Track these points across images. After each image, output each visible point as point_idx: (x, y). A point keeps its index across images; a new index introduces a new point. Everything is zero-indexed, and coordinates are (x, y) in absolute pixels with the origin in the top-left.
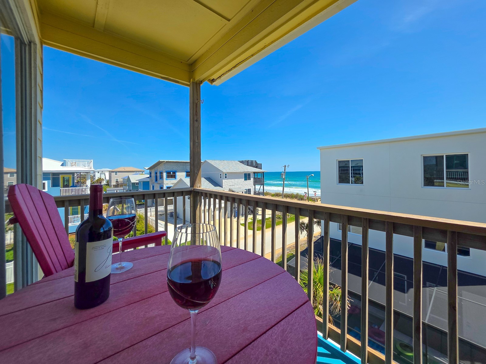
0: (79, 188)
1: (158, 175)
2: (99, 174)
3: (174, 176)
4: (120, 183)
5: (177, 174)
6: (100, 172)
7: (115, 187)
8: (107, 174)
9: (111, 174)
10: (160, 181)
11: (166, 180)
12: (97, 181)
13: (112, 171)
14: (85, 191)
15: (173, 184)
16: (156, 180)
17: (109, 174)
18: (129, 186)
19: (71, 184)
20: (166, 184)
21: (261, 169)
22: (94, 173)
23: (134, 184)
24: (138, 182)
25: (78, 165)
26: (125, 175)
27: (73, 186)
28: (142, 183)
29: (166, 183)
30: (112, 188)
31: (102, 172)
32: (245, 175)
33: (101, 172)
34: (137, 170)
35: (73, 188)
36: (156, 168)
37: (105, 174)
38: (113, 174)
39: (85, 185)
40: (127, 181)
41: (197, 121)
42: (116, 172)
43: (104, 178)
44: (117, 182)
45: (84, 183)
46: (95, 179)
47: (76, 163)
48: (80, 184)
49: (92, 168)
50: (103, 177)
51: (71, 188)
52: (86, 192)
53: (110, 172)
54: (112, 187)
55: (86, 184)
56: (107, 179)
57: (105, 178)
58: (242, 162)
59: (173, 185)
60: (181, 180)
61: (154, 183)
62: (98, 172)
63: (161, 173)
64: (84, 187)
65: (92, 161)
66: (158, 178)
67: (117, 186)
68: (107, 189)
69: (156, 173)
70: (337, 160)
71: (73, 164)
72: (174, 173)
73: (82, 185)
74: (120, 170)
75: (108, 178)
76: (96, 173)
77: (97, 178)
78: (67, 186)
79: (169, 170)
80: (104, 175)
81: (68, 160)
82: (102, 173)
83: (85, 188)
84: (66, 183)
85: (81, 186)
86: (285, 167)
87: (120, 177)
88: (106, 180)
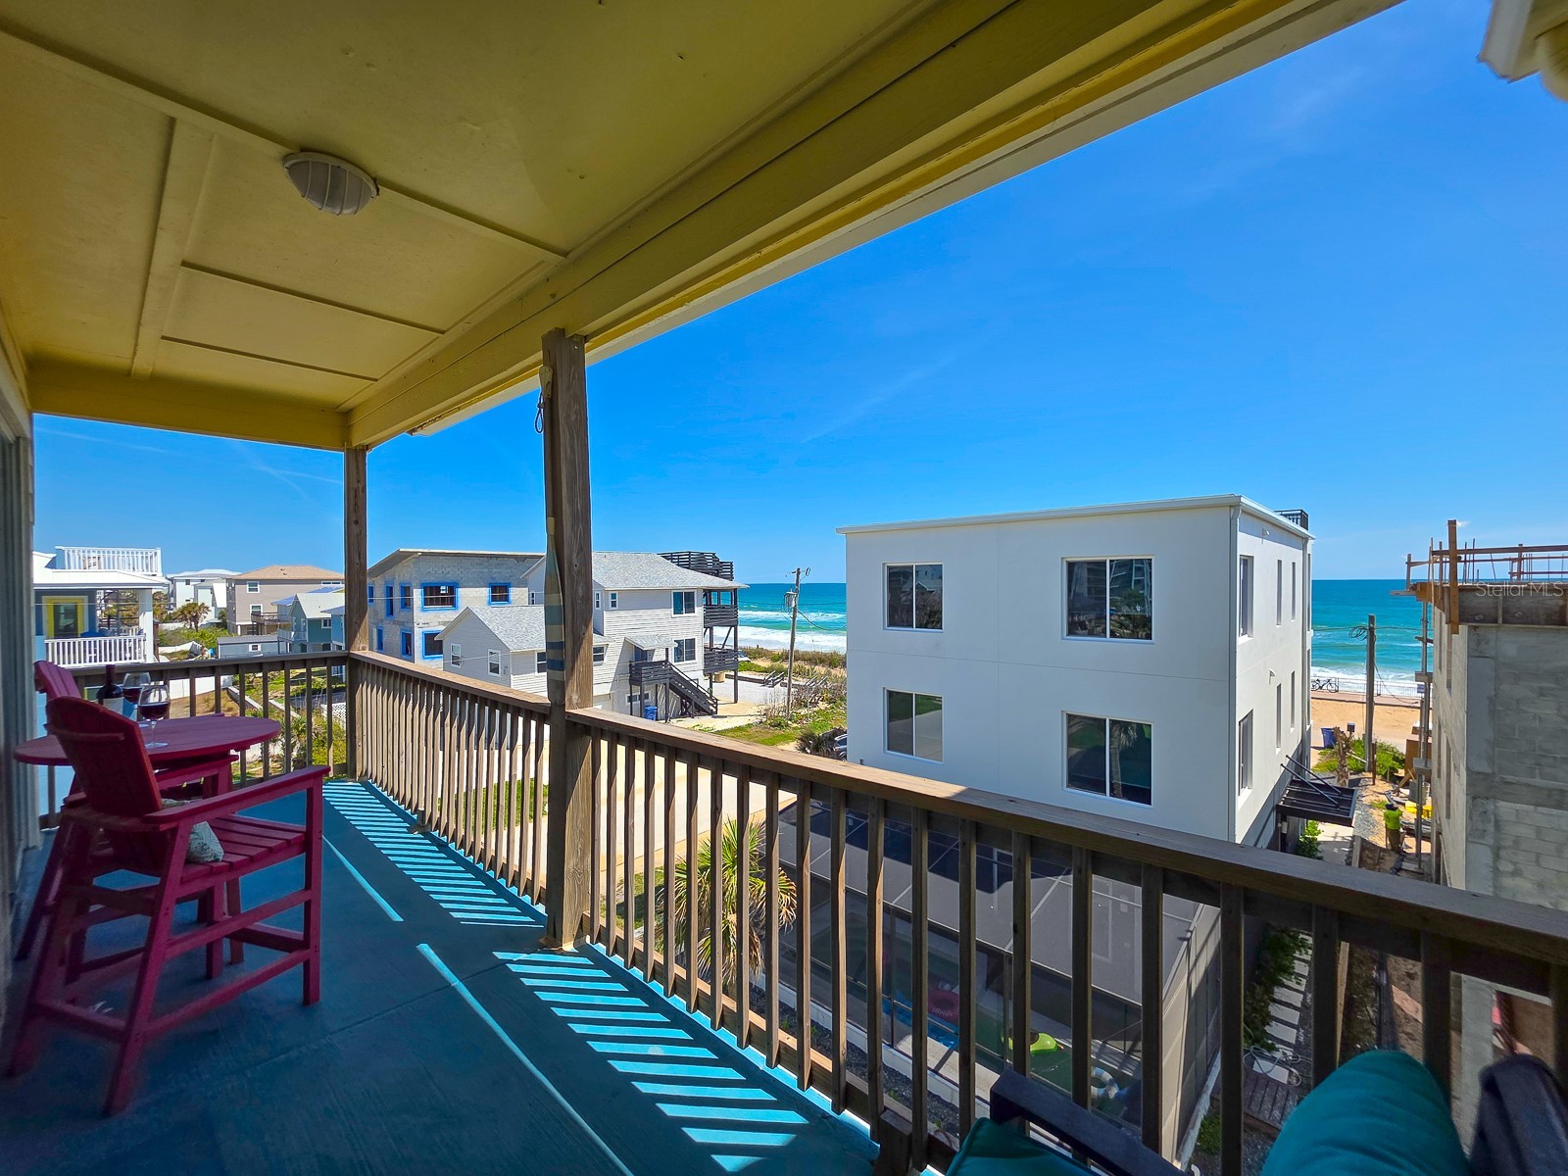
0: (113, 638)
1: (397, 596)
2: (191, 588)
3: (450, 600)
4: (267, 618)
5: (461, 592)
6: (193, 581)
7: (249, 633)
8: (221, 590)
9: (234, 589)
10: (402, 614)
11: (423, 610)
12: (182, 612)
13: (239, 578)
14: (135, 648)
15: (444, 623)
16: (391, 612)
17: (228, 588)
18: (298, 630)
19: (83, 625)
20: (421, 625)
21: (731, 578)
22: (171, 587)
23: (315, 623)
24: (329, 616)
25: (109, 566)
26: (285, 593)
27: (91, 633)
28: (343, 622)
29: (421, 621)
30: (239, 636)
31: (202, 581)
32: (678, 596)
33: (195, 581)
34: (329, 577)
35: (92, 639)
36: (390, 572)
37: (212, 589)
38: (243, 591)
39: (134, 628)
40: (292, 615)
41: (356, 522)
42: (253, 584)
43: (208, 603)
44: (256, 615)
45: (132, 620)
46: (175, 605)
47: (102, 559)
48: (118, 625)
49: (160, 574)
50: (204, 597)
51: (82, 640)
52: (137, 651)
53: (232, 583)
54: (239, 633)
55: (138, 624)
56: (219, 606)
57: (214, 604)
58: (669, 557)
59: (442, 628)
60: (468, 612)
61: (382, 621)
62: (188, 582)
63: (406, 591)
64: (132, 636)
65: (159, 552)
66: (397, 605)
67: (255, 629)
68: (220, 640)
69: (390, 591)
70: (884, 564)
71: (92, 561)
72: (452, 590)
73: (123, 628)
74: (268, 577)
75: (222, 603)
76: (180, 587)
77: (181, 603)
78: (68, 632)
79: (432, 579)
80: (209, 591)
81: (71, 548)
82: (203, 584)
83: (135, 640)
84: (63, 622)
85: (119, 633)
86: (799, 573)
87: (268, 602)
88: (217, 609)
